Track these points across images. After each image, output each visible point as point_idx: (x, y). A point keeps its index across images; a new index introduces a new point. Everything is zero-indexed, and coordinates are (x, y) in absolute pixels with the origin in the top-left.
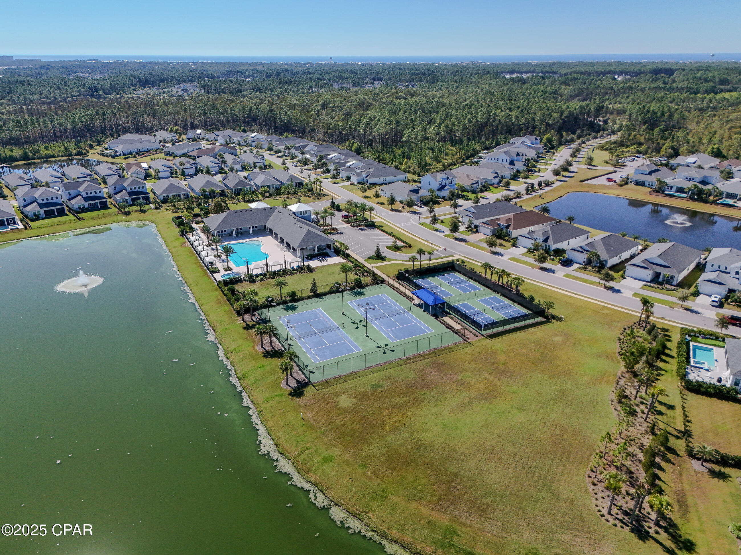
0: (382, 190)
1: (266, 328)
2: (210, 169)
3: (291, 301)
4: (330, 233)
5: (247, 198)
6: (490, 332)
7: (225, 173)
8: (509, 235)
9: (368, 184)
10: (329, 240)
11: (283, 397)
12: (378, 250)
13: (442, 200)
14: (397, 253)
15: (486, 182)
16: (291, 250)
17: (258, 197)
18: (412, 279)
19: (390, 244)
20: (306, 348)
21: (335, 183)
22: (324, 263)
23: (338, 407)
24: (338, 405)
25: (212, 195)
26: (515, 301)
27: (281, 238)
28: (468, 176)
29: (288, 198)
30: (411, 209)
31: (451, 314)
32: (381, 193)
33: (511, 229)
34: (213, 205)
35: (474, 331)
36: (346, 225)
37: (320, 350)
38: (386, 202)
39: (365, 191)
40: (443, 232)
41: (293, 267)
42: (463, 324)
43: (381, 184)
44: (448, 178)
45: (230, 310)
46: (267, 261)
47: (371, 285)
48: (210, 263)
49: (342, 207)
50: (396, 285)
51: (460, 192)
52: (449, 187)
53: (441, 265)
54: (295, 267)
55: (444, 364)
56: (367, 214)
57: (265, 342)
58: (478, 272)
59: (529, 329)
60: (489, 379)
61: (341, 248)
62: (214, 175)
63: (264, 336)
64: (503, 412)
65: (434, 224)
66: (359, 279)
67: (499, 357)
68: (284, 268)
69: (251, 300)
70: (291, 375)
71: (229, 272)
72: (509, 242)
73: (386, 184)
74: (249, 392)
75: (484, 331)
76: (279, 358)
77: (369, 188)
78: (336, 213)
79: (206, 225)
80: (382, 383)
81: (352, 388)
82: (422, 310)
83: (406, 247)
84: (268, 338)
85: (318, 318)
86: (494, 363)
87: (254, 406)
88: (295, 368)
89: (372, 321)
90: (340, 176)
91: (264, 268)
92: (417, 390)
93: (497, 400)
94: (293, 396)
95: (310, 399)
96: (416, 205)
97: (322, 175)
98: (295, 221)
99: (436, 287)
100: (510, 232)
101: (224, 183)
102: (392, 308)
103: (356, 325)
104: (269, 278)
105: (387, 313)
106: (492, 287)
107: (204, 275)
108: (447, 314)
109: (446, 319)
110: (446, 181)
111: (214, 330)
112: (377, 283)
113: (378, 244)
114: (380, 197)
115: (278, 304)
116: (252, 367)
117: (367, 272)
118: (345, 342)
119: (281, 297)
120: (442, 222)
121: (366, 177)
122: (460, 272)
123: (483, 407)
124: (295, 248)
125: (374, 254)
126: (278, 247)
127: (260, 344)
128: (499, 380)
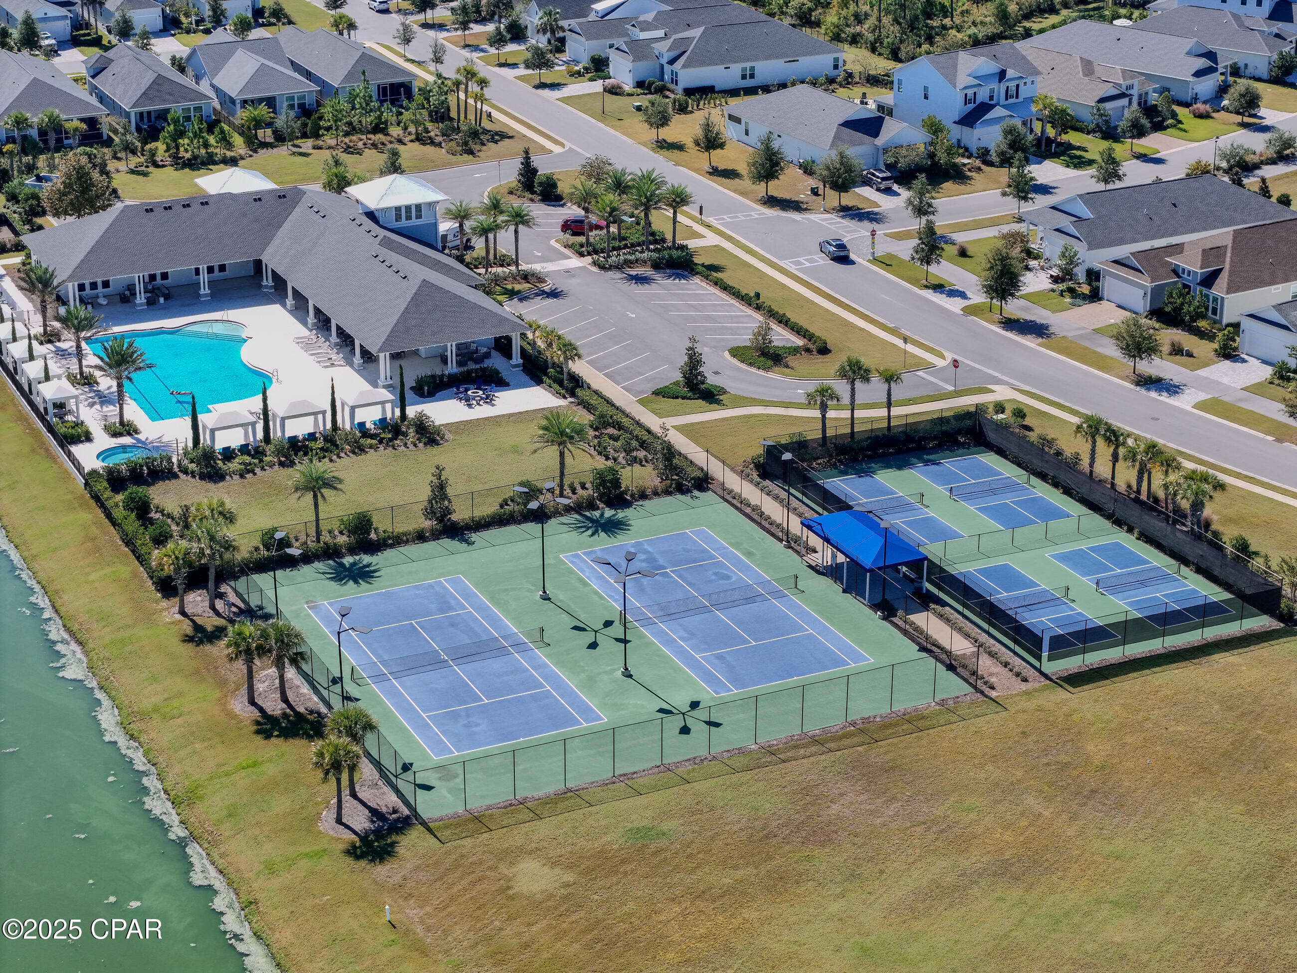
0: (731, 117)
1: (265, 635)
2: (39, 27)
3: (352, 551)
4: (512, 294)
5: (187, 148)
6: (1073, 664)
7: (97, 42)
8: (1215, 311)
9: (679, 89)
10: (503, 320)
11: (325, 861)
12: (694, 361)
13: (978, 163)
14: (770, 375)
15: (1164, 90)
16: (357, 359)
17: (229, 146)
18: (813, 474)
19: (745, 339)
20: (407, 710)
21: (542, 86)
22: (482, 411)
23: (510, 892)
24: (509, 888)
25: (52, 138)
26: (1182, 559)
27: (318, 311)
28: (1088, 67)
29: (348, 150)
30: (847, 199)
31: (943, 604)
32: (729, 132)
33: (1219, 289)
34: (58, 179)
35: (1017, 661)
36: (575, 262)
37: (455, 716)
38: (742, 168)
39: (663, 120)
40: (962, 295)
41: (362, 425)
42: (983, 638)
43: (734, 92)
44: (1002, 75)
45: (135, 575)
46: (265, 400)
47: (656, 494)
48: (56, 406)
49: (563, 188)
50: (750, 492)
51: (1051, 132)
52: (1006, 112)
53: (933, 422)
54: (369, 425)
55: (893, 769)
56: (661, 219)
57: (260, 687)
58: (1068, 452)
59: (1216, 657)
60: (1040, 815)
61: (548, 354)
62: (52, 52)
63: (257, 661)
64: (1066, 914)
65: (927, 260)
66: (612, 471)
67: (1090, 748)
68: (329, 425)
69: (212, 538)
70: (354, 795)
71: (127, 440)
72: (1211, 337)
73: (751, 91)
74: (210, 843)
75: (1050, 659)
76: (310, 738)
77: (682, 109)
78: (538, 210)
79: (34, 258)
80: (666, 826)
81: (561, 839)
82: (837, 588)
83: (808, 350)
84: (273, 671)
85: (451, 608)
86: (1067, 765)
87: (230, 883)
88: (367, 770)
89: (648, 623)
90: (565, 57)
91: (253, 424)
92: (787, 848)
93: (1054, 878)
94: (358, 858)
95: (417, 868)
96: (867, 182)
97: (493, 51)
98: (375, 246)
99: (901, 506)
100: (1215, 300)
101: (94, 90)
102: (728, 578)
103: (589, 638)
104: (271, 465)
105: (708, 596)
106: (1110, 507)
107: (33, 451)
108: (925, 601)
109: (920, 619)
110: (994, 85)
111: (80, 643)
112: (681, 489)
113: (693, 340)
114: (721, 146)
115: (307, 558)
116: (219, 766)
117: (643, 445)
118: (548, 694)
119: (318, 533)
120: (963, 253)
121: (672, 62)
122: (1001, 452)
123: (999, 899)
124: (373, 350)
125: (678, 376)
126: (307, 346)
127: (244, 690)
128: (1074, 817)
